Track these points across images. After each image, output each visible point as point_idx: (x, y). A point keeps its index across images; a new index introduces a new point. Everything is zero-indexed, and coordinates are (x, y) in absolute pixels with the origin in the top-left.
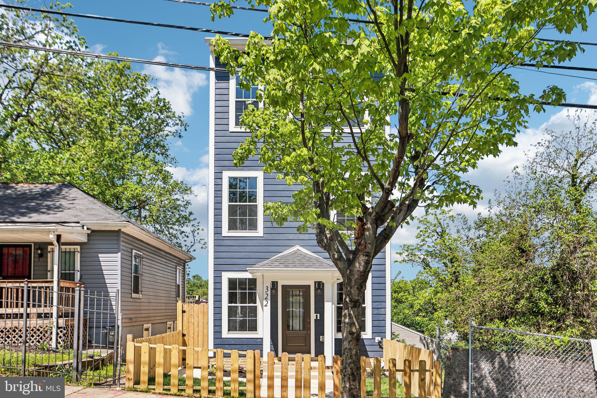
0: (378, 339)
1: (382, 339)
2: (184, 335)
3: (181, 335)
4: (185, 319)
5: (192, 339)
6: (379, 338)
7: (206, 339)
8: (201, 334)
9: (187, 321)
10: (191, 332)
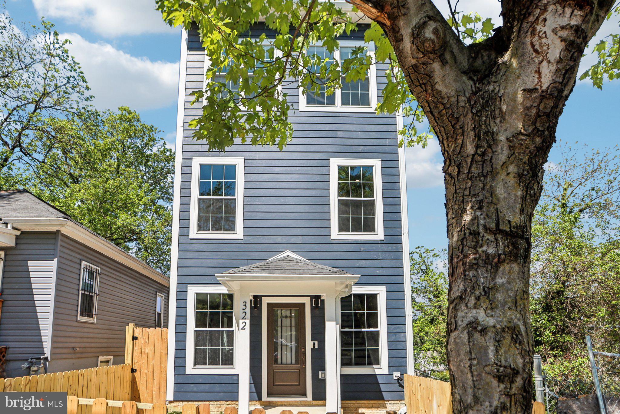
0: (396, 375)
1: (402, 374)
2: (133, 371)
3: (129, 371)
4: (136, 348)
5: (145, 377)
6: (399, 374)
7: (163, 375)
8: (157, 368)
9: (139, 351)
10: (144, 366)
